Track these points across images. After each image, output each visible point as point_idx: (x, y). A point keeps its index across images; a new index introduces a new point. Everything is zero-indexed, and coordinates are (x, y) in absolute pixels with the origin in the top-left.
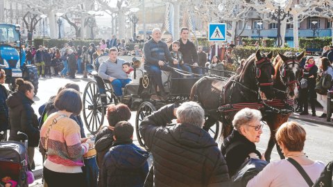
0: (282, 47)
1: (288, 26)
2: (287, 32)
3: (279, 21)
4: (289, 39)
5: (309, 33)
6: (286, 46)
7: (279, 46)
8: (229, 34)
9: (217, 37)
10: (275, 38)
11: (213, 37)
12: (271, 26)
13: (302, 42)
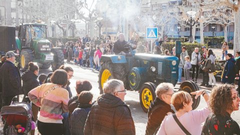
0: (193, 43)
1: (197, 30)
2: (196, 33)
3: (191, 26)
4: (197, 37)
5: (210, 34)
6: (195, 42)
7: (191, 42)
8: (160, 34)
9: (152, 36)
10: (188, 37)
11: (149, 36)
12: (186, 29)
13: (205, 39)
